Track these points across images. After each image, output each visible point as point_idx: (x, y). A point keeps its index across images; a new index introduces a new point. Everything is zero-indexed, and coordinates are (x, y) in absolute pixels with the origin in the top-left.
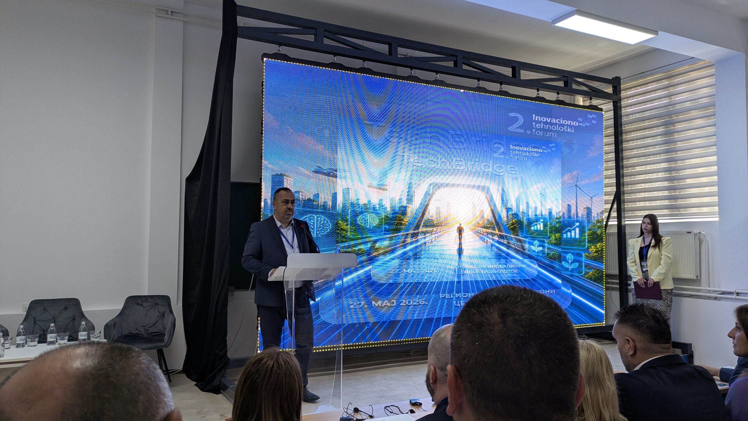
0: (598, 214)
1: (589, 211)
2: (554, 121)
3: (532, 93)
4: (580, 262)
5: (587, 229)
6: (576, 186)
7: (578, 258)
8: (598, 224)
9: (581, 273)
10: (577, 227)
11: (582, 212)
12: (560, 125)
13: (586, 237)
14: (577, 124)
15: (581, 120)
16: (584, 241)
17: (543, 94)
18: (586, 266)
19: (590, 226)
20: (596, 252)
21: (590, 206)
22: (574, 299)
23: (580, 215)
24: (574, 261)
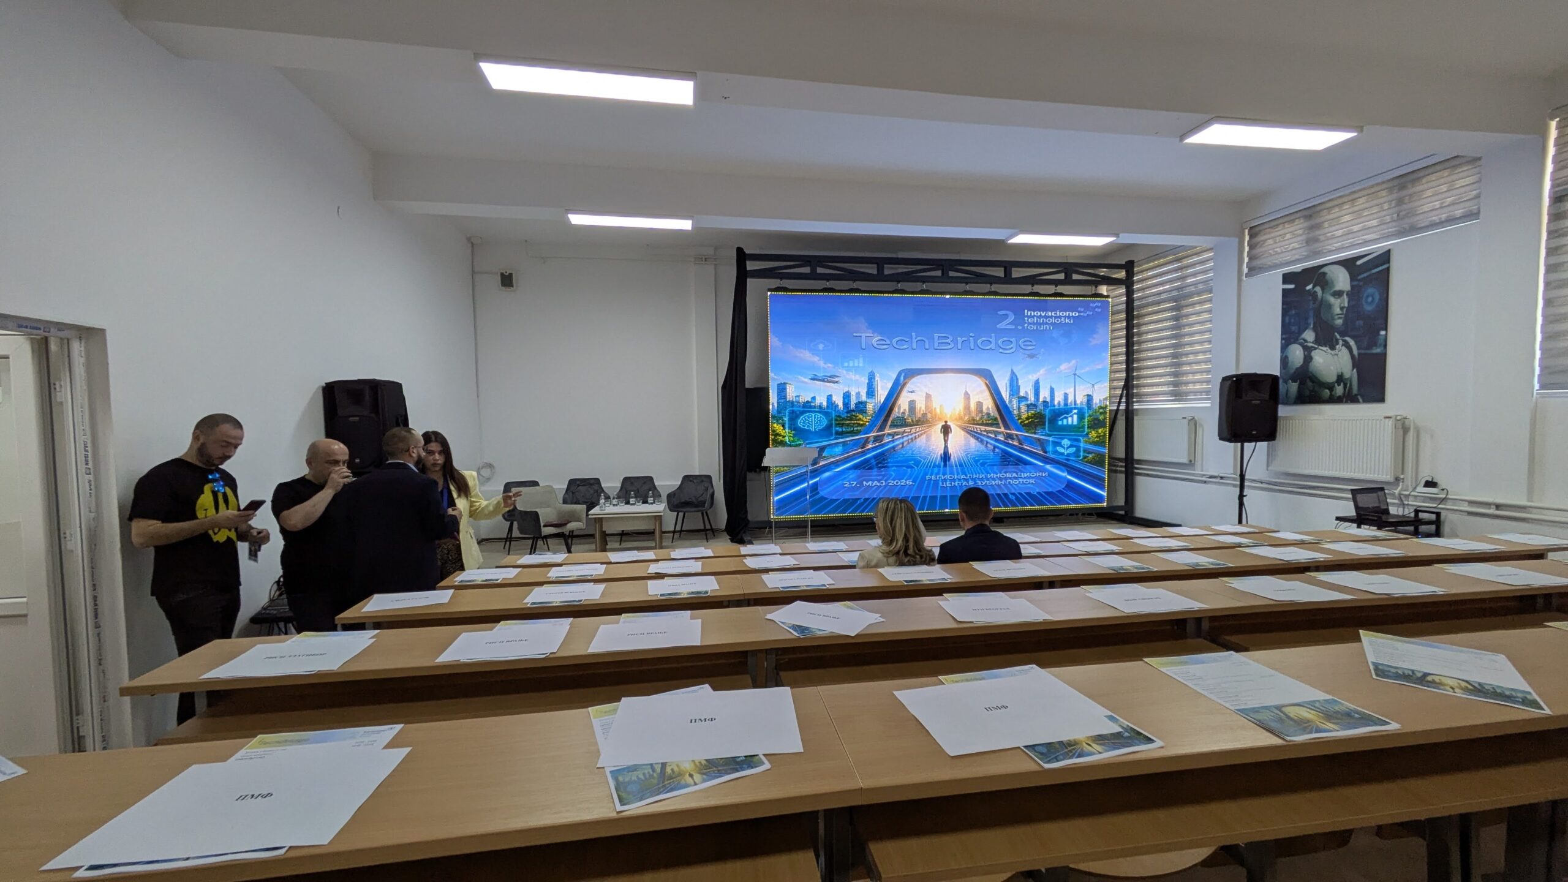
0: (1100, 400)
1: (1090, 398)
2: (1050, 314)
3: (1027, 288)
4: (1078, 448)
5: (1087, 415)
6: (1075, 374)
7: (1075, 443)
8: (1101, 410)
9: (1079, 456)
10: (1075, 413)
11: (1081, 399)
12: (1056, 317)
13: (1086, 424)
14: (1077, 314)
15: (1082, 310)
16: (1083, 427)
17: (1038, 288)
18: (1085, 451)
19: (1091, 412)
20: (1097, 437)
21: (1090, 393)
22: (1069, 481)
23: (1078, 402)
24: (1071, 446)
